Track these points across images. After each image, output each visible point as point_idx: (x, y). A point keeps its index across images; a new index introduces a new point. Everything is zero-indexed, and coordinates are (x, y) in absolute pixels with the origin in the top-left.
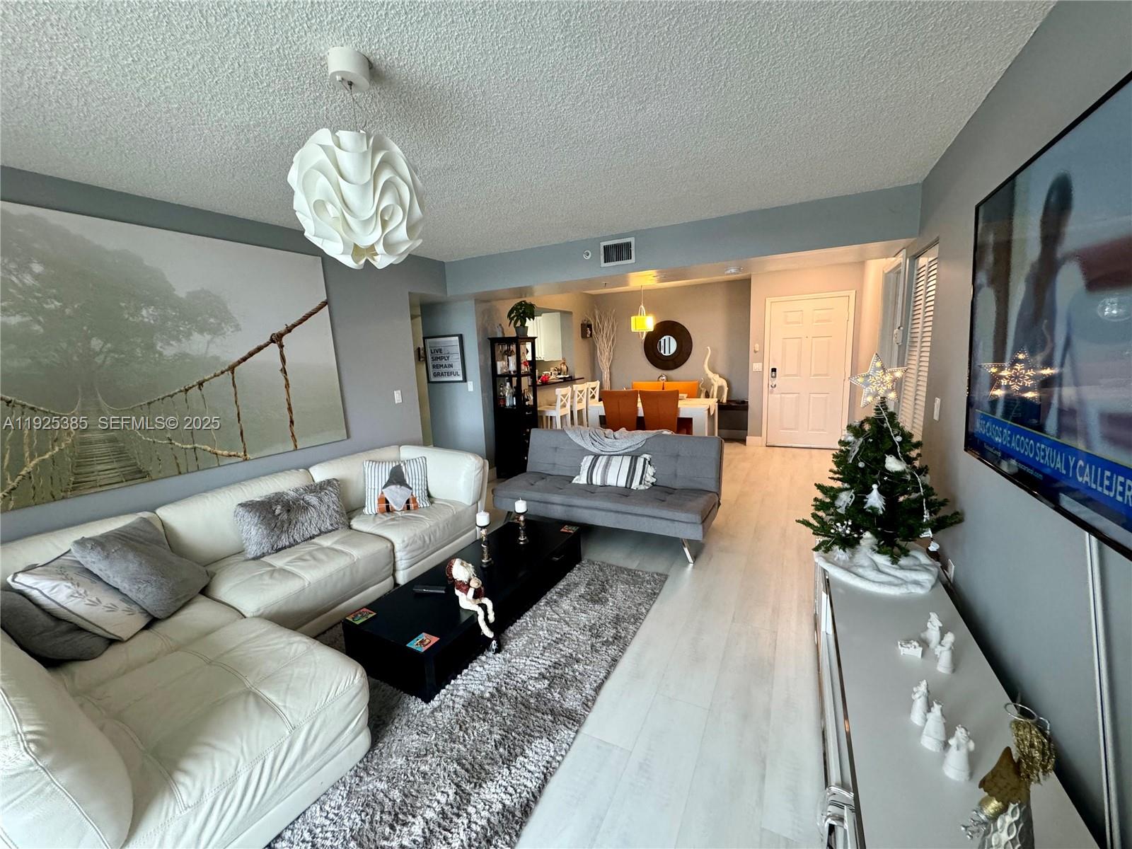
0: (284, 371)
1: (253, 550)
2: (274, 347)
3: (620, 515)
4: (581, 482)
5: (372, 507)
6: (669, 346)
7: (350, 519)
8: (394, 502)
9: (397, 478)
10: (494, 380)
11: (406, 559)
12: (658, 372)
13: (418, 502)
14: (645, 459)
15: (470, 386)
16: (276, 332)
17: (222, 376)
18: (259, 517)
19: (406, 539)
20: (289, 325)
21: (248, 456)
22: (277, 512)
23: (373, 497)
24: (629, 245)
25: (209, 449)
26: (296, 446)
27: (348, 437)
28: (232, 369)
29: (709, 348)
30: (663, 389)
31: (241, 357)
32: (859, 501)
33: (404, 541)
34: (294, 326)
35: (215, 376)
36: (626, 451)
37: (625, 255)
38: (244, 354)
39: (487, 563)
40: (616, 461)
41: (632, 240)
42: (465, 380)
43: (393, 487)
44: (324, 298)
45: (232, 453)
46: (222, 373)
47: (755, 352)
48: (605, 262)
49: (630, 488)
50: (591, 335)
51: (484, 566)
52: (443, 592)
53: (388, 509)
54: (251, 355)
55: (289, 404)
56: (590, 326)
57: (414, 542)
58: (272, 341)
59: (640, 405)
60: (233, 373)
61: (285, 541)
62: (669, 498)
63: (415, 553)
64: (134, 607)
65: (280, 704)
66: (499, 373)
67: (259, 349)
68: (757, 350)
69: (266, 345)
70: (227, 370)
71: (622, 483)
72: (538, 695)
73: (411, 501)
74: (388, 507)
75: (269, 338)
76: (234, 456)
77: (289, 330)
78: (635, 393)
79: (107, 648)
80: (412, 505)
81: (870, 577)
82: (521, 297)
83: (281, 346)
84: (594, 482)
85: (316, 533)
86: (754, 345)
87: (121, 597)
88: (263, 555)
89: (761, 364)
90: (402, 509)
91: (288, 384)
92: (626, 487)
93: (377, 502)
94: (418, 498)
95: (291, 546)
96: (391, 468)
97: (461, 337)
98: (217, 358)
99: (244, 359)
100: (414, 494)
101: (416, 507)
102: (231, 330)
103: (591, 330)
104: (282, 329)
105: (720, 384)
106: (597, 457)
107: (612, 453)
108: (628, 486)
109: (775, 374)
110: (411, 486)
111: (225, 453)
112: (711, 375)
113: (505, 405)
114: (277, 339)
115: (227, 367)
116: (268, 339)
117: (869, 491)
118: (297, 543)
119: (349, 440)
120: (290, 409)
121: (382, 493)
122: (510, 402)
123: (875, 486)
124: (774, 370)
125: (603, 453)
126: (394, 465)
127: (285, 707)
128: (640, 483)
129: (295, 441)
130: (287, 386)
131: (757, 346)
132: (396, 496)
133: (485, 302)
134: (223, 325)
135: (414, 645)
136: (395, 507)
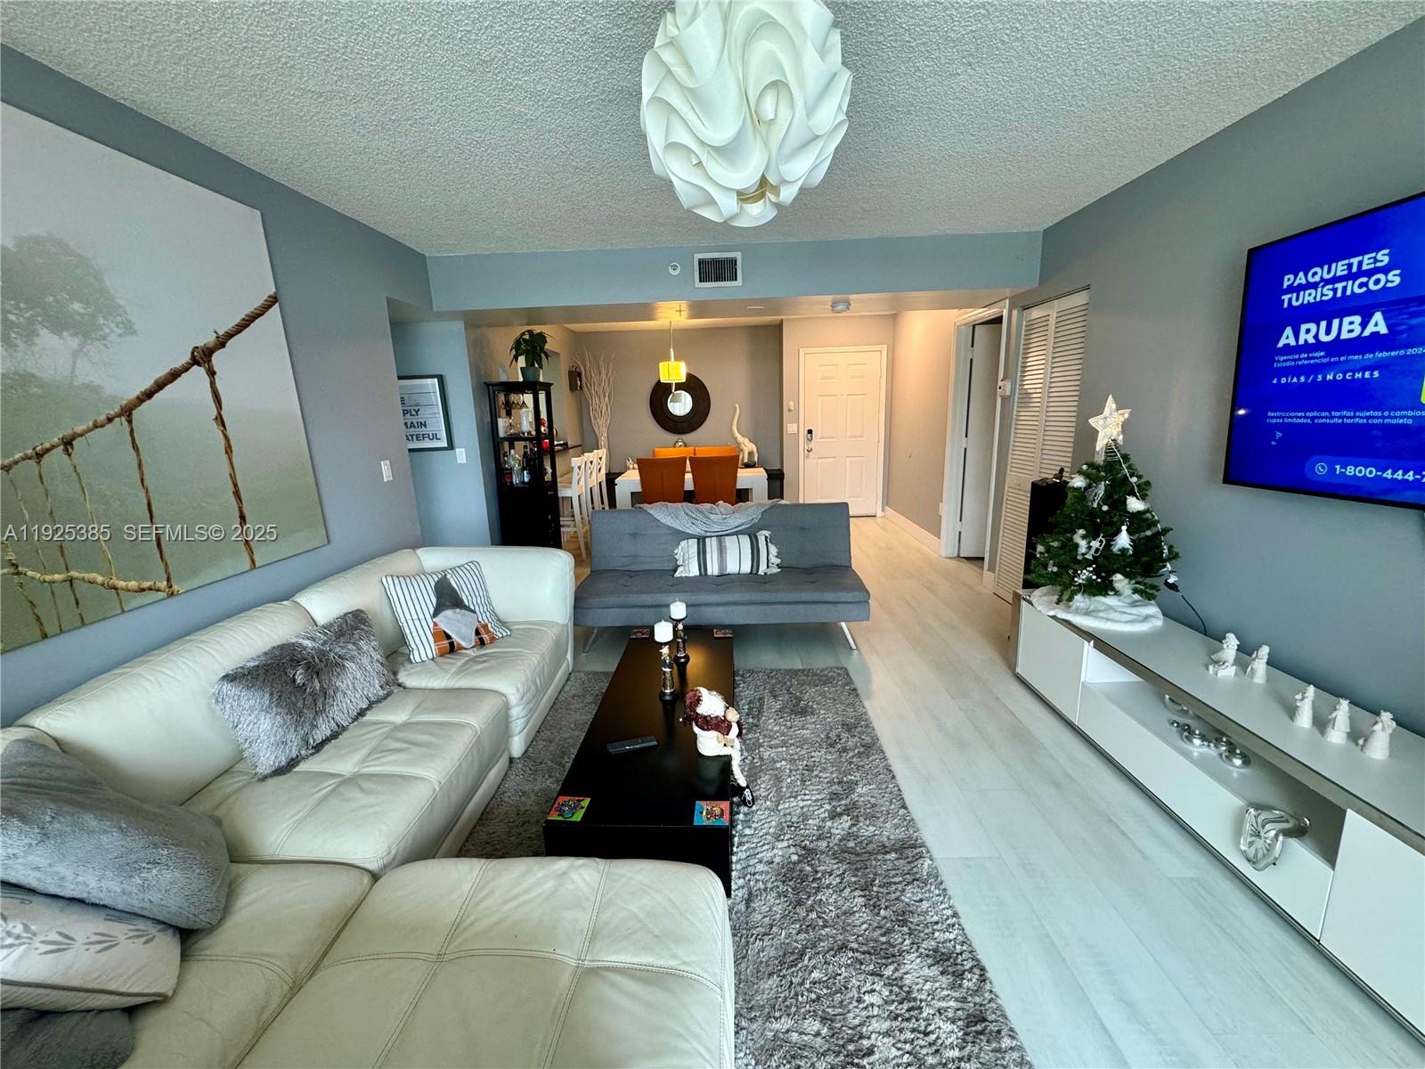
0: (220, 420)
1: (267, 758)
2: (198, 372)
3: (767, 607)
4: (691, 575)
5: (422, 647)
6: (681, 405)
7: (395, 673)
8: (460, 637)
9: (447, 597)
10: (495, 446)
11: (523, 717)
13: (492, 630)
14: (766, 537)
15: (461, 454)
16: (200, 344)
17: (109, 426)
18: (271, 694)
19: (519, 686)
20: (221, 333)
21: (175, 587)
22: (299, 680)
23: (420, 633)
24: (733, 262)
25: (100, 579)
26: (253, 562)
27: (329, 542)
28: (127, 412)
29: (737, 406)
31: (143, 390)
33: (518, 690)
34: (230, 335)
35: (96, 426)
36: (740, 528)
37: (727, 273)
38: (148, 384)
39: (671, 693)
40: (730, 542)
41: (738, 255)
42: (451, 446)
43: (449, 613)
44: (272, 290)
45: (146, 584)
46: (110, 420)
47: (790, 410)
48: (700, 281)
49: (756, 574)
50: (581, 387)
51: (668, 698)
52: (655, 743)
53: (453, 648)
54: (160, 386)
55: (235, 485)
56: (579, 375)
57: (529, 689)
58: (195, 361)
59: (688, 476)
60: (130, 422)
61: (323, 730)
64: (142, 925)
65: (672, 963)
66: (502, 434)
67: (174, 375)
68: (792, 408)
69: (186, 369)
70: (119, 416)
71: (746, 568)
73: (482, 631)
74: (452, 644)
75: (189, 355)
76: (150, 589)
77: (221, 343)
78: (685, 459)
80: (485, 637)
82: (528, 324)
83: (212, 373)
84: (709, 573)
85: (364, 707)
86: (789, 403)
87: (102, 914)
88: (292, 763)
89: (796, 425)
90: (473, 644)
91: (230, 447)
92: (751, 573)
93: (431, 639)
94: (489, 626)
95: (335, 735)
96: (433, 585)
97: (441, 379)
98: (95, 390)
99: (149, 394)
100: (480, 619)
101: (493, 639)
102: (119, 331)
103: (581, 380)
104: (210, 339)
105: (750, 450)
106: (701, 541)
107: (720, 534)
108: (754, 571)
109: (811, 437)
110: (472, 607)
111: (133, 584)
112: (740, 438)
113: (512, 482)
114: (202, 357)
115: (117, 409)
116: (187, 358)
117: (1118, 531)
118: (344, 729)
119: (329, 546)
120: (237, 494)
121: (435, 624)
122: (520, 477)
123: (1124, 528)
124: (810, 432)
125: (708, 534)
126: (436, 579)
127: (685, 963)
128: (768, 567)
129: (251, 552)
130: (229, 449)
131: (791, 404)
132: (458, 626)
133: (476, 323)
134: (101, 321)
135: (702, 820)
136: (463, 644)
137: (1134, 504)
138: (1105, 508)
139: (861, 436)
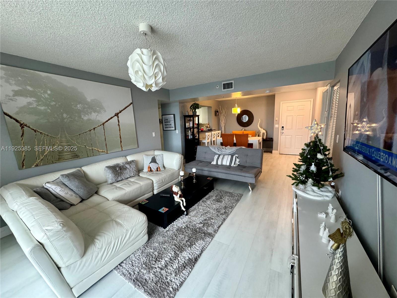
0: (119, 125)
1: (110, 181)
2: (116, 117)
3: (227, 175)
4: (214, 164)
5: (146, 170)
6: (245, 118)
7: (139, 173)
8: (153, 168)
9: (154, 160)
10: (185, 130)
11: (157, 186)
12: (242, 128)
13: (160, 168)
14: (236, 156)
15: (177, 131)
16: (117, 112)
17: (100, 126)
18: (112, 171)
19: (157, 180)
20: (120, 110)
21: (108, 152)
22: (117, 170)
23: (146, 166)
24: (232, 83)
25: (96, 149)
26: (122, 149)
28: (103, 124)
29: (259, 119)
30: (243, 133)
31: (106, 120)
32: (308, 169)
33: (156, 180)
34: (122, 111)
35: (98, 126)
36: (230, 153)
37: (230, 87)
38: (107, 119)
40: (226, 157)
41: (233, 81)
42: (175, 129)
43: (152, 163)
44: (131, 102)
45: (103, 151)
46: (101, 125)
47: (276, 121)
48: (223, 89)
49: (231, 166)
50: (218, 115)
51: (182, 189)
52: (169, 196)
53: (151, 171)
54: (109, 120)
55: (120, 136)
56: (218, 112)
57: (159, 181)
58: (115, 115)
59: (235, 139)
60: (104, 125)
61: (119, 179)
62: (244, 169)
63: (160, 185)
64: (77, 195)
66: (187, 127)
67: (112, 118)
68: (277, 120)
69: (114, 117)
70: (102, 125)
71: (228, 164)
72: (200, 228)
73: (158, 168)
74: (151, 170)
75: (114, 114)
76: (104, 152)
77: (120, 112)
78: (233, 134)
79: (71, 207)
80: (158, 169)
81: (311, 194)
82: (194, 102)
83: (118, 117)
84: (218, 164)
85: (129, 177)
86: (276, 118)
87: (74, 192)
88: (113, 183)
89: (278, 125)
90: (155, 170)
91: (120, 129)
92: (229, 165)
93: (147, 168)
94: (160, 167)
95: (121, 180)
96: (152, 157)
97: (174, 115)
98: (99, 121)
99: (107, 121)
100: (159, 166)
101: (160, 170)
102: (103, 112)
103: (218, 113)
104: (118, 111)
105: (263, 132)
106: (219, 155)
107: (225, 154)
108: (230, 165)
109: (283, 129)
110: (158, 163)
111: (101, 151)
112: (260, 129)
113: (189, 138)
114: (117, 115)
115: (102, 124)
116: (114, 115)
117: (311, 165)
118: (123, 180)
119: (138, 148)
120: (120, 137)
121: (149, 165)
122: (190, 137)
123: (313, 164)
124: (283, 127)
125: (222, 154)
126: (153, 156)
127: (124, 224)
128: (234, 164)
129: (122, 148)
130: (120, 130)
131: (277, 118)
132: (154, 166)
133: (182, 103)
134: (101, 110)
135: (161, 210)
136: (153, 170)
137: (319, 156)
138: (309, 156)
139: (302, 129)
